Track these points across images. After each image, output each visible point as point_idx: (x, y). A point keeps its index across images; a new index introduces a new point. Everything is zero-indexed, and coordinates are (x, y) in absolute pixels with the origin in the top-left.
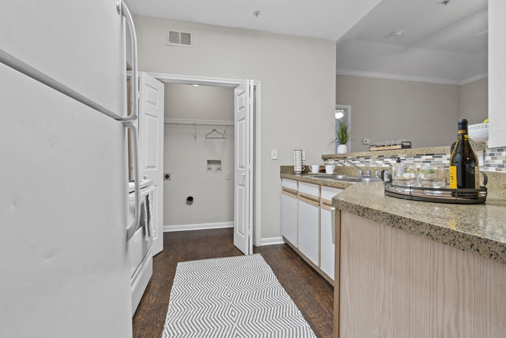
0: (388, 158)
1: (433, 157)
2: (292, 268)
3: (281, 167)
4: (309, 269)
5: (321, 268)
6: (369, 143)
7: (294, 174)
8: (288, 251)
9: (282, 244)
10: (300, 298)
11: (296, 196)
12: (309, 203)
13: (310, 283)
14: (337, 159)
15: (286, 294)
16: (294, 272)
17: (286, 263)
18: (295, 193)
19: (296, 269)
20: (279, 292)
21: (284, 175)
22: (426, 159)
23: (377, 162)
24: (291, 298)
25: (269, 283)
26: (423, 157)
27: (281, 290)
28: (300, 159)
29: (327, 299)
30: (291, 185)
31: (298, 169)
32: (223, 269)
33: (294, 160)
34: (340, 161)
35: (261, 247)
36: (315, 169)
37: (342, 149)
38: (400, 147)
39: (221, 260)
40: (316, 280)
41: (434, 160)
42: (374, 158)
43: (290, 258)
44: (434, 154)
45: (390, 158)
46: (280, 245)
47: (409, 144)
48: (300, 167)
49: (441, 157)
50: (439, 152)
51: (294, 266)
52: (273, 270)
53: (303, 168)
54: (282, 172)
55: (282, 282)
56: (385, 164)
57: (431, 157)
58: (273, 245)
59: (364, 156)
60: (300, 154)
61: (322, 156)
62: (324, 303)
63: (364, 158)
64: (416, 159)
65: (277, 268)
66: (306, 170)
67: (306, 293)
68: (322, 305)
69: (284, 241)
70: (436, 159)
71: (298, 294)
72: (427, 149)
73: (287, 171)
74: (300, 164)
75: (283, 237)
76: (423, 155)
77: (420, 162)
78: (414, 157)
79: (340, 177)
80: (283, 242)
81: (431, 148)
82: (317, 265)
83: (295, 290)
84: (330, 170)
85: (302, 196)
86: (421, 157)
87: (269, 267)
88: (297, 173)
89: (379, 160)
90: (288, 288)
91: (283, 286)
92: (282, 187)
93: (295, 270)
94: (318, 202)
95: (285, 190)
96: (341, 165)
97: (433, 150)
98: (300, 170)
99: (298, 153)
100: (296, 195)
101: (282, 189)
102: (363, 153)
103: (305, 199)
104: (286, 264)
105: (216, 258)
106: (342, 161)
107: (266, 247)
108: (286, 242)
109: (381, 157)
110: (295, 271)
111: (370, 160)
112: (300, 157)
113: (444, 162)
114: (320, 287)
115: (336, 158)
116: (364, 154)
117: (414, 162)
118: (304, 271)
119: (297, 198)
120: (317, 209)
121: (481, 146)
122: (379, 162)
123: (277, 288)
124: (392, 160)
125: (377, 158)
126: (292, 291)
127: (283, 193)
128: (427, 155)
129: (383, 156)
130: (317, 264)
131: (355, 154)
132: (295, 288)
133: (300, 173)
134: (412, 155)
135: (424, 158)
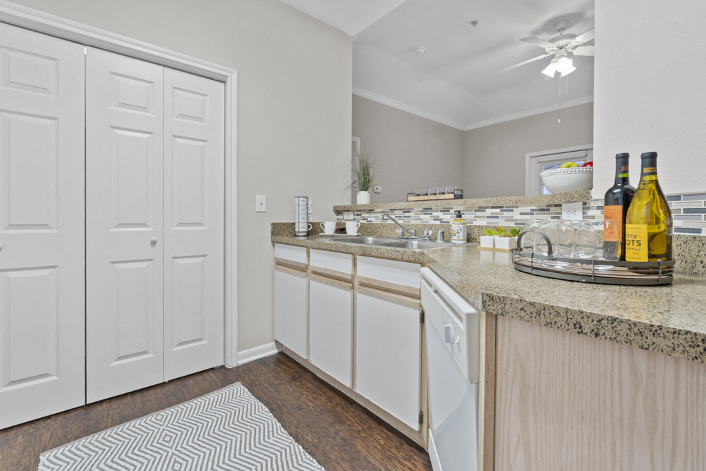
0: (438, 211)
1: (501, 211)
2: (303, 399)
3: (273, 225)
4: (330, 393)
5: (358, 391)
6: (380, 192)
7: (295, 236)
8: (288, 367)
9: (275, 355)
10: (333, 457)
11: (304, 274)
12: (332, 285)
13: (339, 419)
14: (359, 213)
15: (309, 456)
16: (308, 406)
17: (291, 389)
18: (302, 269)
19: (311, 398)
20: (294, 457)
21: (278, 238)
22: (492, 213)
23: (422, 216)
24: (319, 462)
25: (271, 441)
26: (487, 210)
27: (297, 450)
28: (305, 212)
29: (376, 444)
30: (295, 255)
31: (302, 228)
32: (167, 438)
33: (295, 213)
34: (363, 215)
35: (238, 367)
36: (329, 228)
37: (363, 198)
38: (452, 196)
39: (159, 417)
40: (347, 412)
41: (503, 214)
42: (418, 211)
43: (294, 379)
44: (502, 207)
45: (441, 211)
46: (271, 357)
47: (460, 193)
48: (306, 225)
49: (512, 211)
50: (511, 205)
51: (305, 393)
52: (272, 410)
53: (309, 227)
54: (274, 233)
55: (294, 433)
56: (434, 220)
57: (498, 210)
58: (260, 359)
59: (403, 208)
60: (304, 203)
61: (335, 207)
62: (371, 451)
63: (401, 212)
64: (479, 214)
65: (278, 405)
66: (314, 230)
67: (339, 441)
68: (372, 460)
69: (278, 348)
70: (505, 214)
71: (328, 448)
72: (494, 199)
73: (283, 232)
74: (305, 220)
75: (276, 341)
76: (488, 208)
77: (484, 217)
78: (475, 211)
79: (370, 239)
80: (276, 351)
81: (499, 199)
82: (348, 386)
83: (320, 442)
84: (352, 229)
85: (315, 273)
86: (485, 211)
87: (264, 406)
88: (300, 234)
89: (425, 214)
90: (307, 441)
91: (297, 440)
92: (275, 258)
93: (310, 400)
94: (351, 282)
95: (280, 263)
96: (365, 221)
97: (501, 201)
98: (306, 230)
99: (302, 202)
100: (305, 272)
101: (274, 262)
102: (402, 203)
103: (324, 278)
104: (291, 392)
105: (147, 413)
106: (366, 215)
107: (247, 367)
108: (281, 350)
109: (427, 210)
110: (309, 403)
111: (412, 214)
112: (305, 207)
113: (515, 217)
114: (357, 423)
115: (357, 211)
116: (404, 205)
117: (475, 217)
118: (324, 399)
119: (307, 276)
120: (348, 294)
121: (585, 196)
122: (425, 217)
123: (288, 449)
124: (444, 214)
125: (421, 211)
126: (317, 447)
127: (276, 269)
128: (492, 208)
129: (431, 209)
130: (348, 384)
131: (389, 204)
132: (319, 439)
133: (305, 234)
134: (473, 208)
135: (489, 212)
